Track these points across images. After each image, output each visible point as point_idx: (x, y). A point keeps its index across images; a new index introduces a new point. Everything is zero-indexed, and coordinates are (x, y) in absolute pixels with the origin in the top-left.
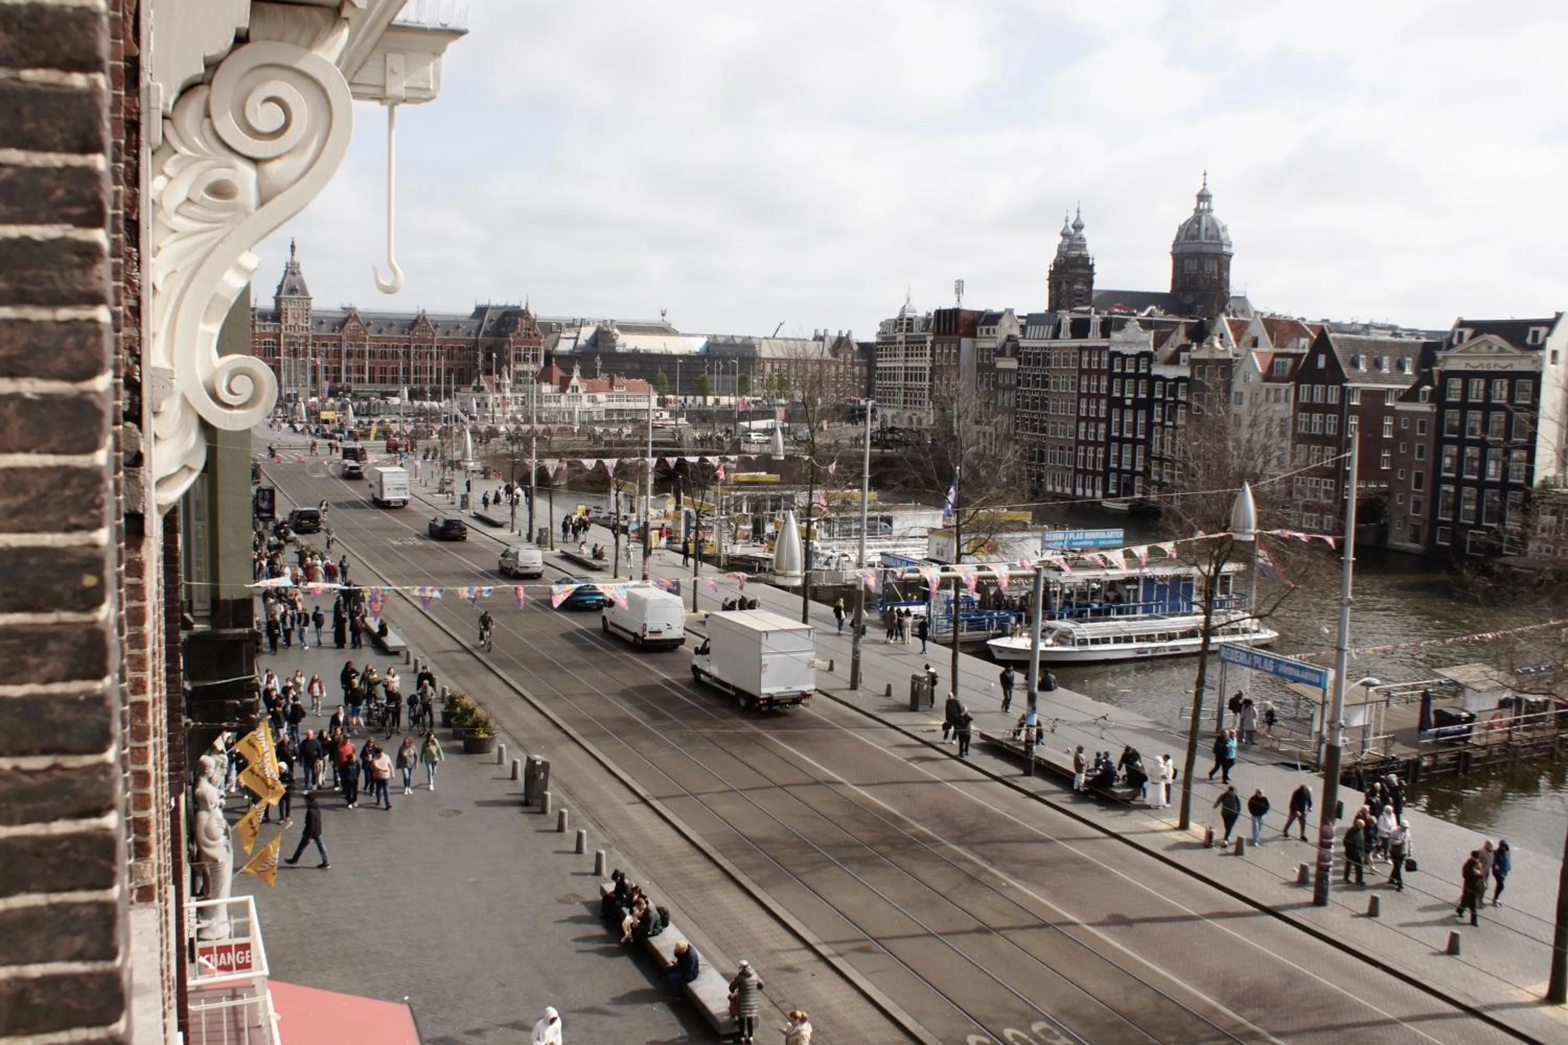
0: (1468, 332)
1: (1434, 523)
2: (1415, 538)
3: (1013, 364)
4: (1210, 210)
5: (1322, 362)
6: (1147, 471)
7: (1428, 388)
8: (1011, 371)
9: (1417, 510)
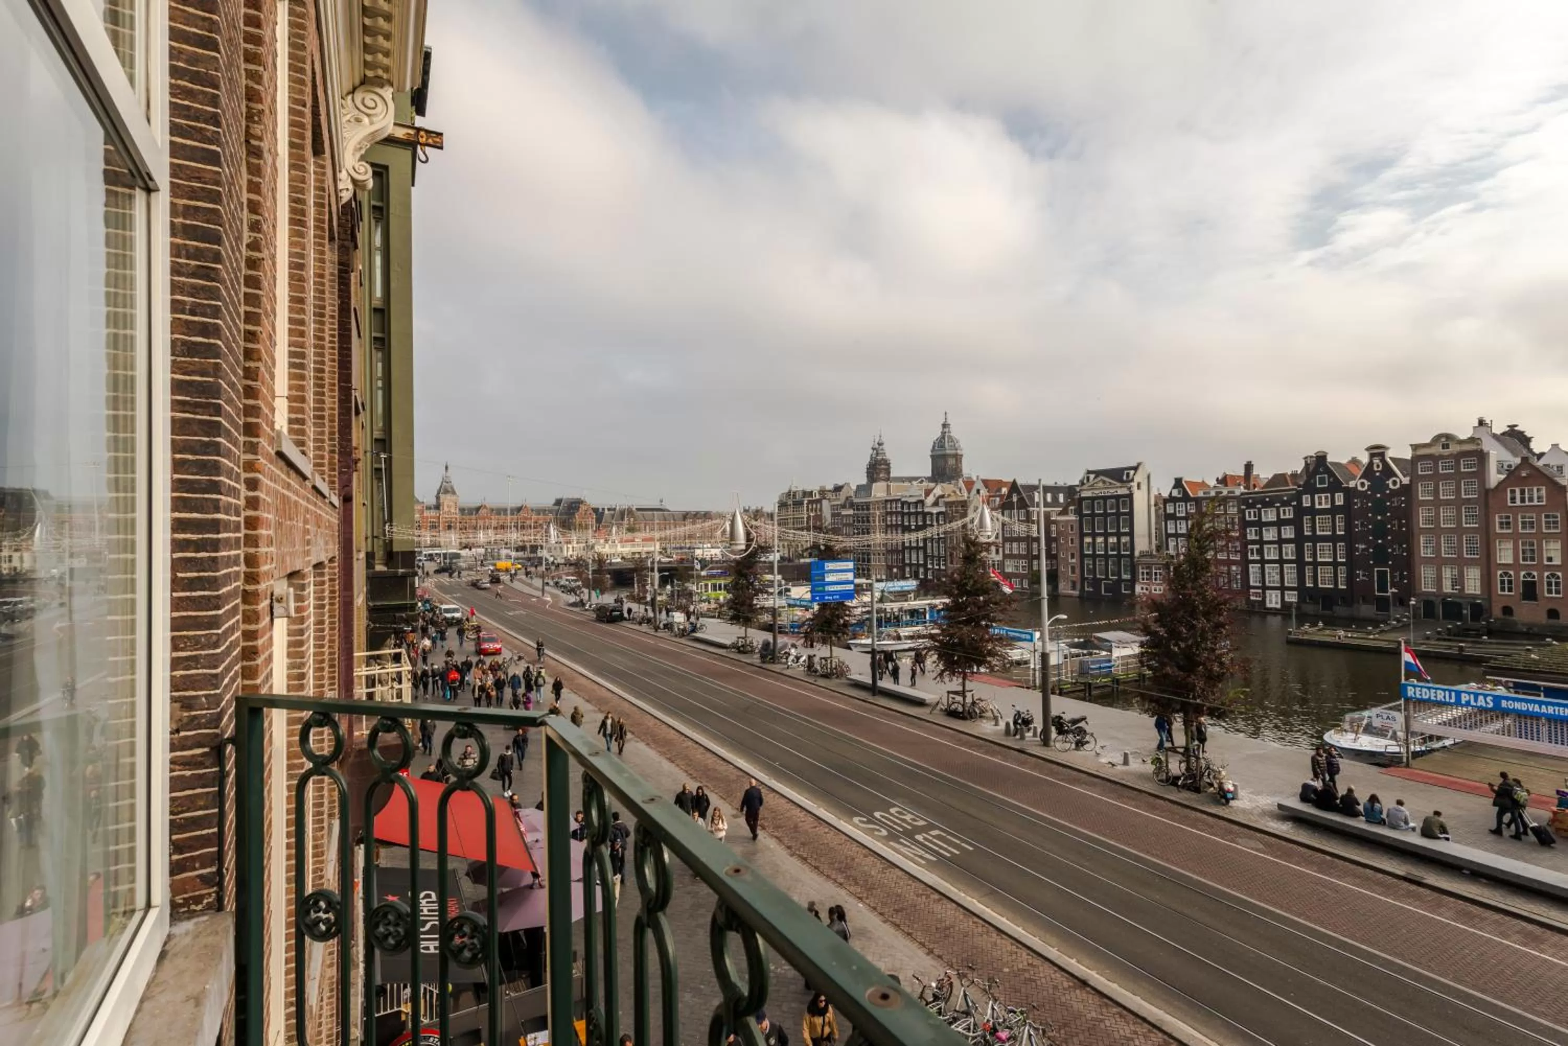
0: (1092, 476)
1: (1083, 579)
2: (1074, 588)
3: (851, 512)
4: (949, 432)
5: (1015, 499)
6: (925, 565)
7: (1072, 508)
8: (850, 515)
9: (1073, 572)
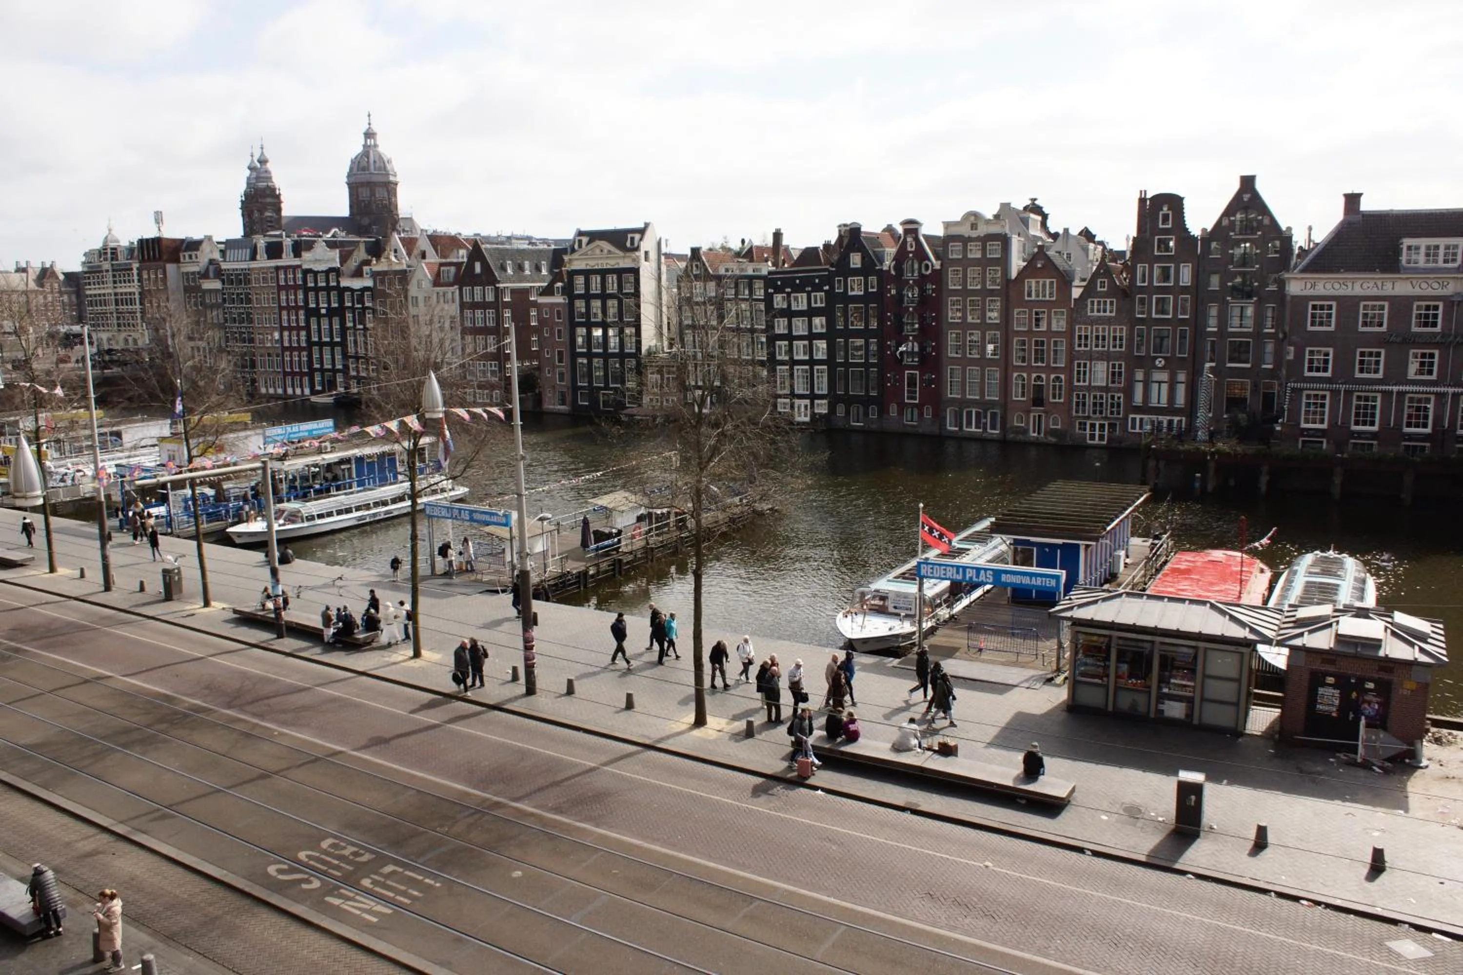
0: (585, 240)
1: (575, 388)
2: (563, 403)
3: (217, 285)
4: (376, 146)
5: (478, 268)
6: (346, 369)
7: (559, 284)
8: (216, 291)
9: (561, 380)
